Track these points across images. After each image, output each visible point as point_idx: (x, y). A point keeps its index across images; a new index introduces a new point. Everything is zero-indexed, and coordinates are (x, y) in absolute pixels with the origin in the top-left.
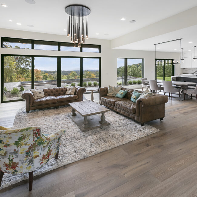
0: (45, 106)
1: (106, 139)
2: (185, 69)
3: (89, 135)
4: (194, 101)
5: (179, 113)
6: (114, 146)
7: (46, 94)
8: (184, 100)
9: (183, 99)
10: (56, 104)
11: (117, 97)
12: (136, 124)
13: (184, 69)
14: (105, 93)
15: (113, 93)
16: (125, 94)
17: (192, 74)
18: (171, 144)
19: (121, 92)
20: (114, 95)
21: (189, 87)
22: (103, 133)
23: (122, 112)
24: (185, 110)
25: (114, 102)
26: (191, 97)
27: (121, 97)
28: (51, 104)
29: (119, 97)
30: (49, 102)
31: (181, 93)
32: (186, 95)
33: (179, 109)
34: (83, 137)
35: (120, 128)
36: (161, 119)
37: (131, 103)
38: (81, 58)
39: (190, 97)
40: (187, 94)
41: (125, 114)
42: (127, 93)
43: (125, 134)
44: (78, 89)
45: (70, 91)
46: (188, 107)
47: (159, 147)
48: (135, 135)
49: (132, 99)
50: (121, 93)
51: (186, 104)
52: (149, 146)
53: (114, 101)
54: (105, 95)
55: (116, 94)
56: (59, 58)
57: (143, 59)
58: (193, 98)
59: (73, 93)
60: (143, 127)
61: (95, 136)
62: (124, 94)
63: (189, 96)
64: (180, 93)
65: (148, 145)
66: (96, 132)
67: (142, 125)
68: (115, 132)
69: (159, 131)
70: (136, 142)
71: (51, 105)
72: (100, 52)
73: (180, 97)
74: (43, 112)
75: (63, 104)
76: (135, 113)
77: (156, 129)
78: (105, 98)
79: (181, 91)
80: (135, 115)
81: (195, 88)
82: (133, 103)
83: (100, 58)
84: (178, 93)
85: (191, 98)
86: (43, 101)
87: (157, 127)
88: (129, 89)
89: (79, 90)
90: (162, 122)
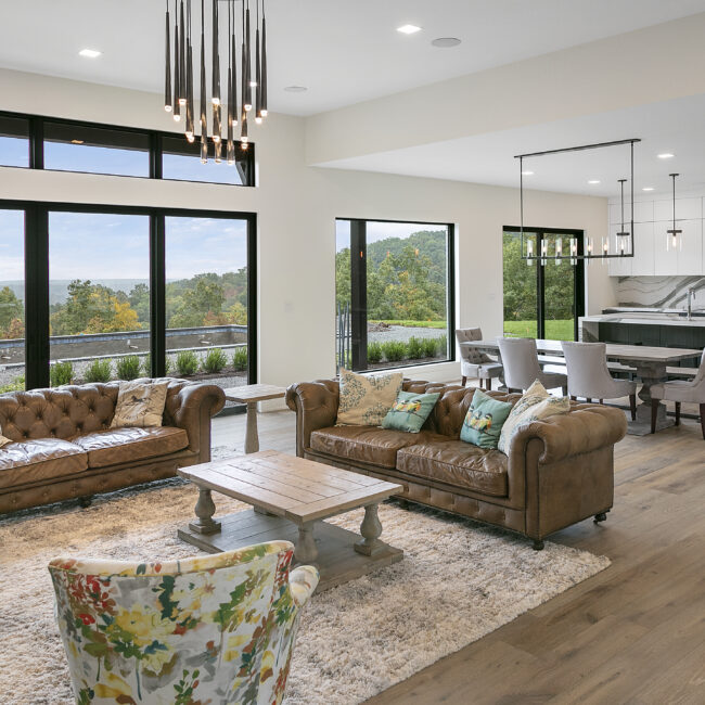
0: (27, 497)
1: (422, 614)
2: (625, 283)
3: (343, 608)
4: (689, 433)
5: (655, 488)
6: (470, 638)
7: (11, 426)
8: (653, 431)
9: (649, 428)
10: (85, 482)
11: (391, 428)
12: (511, 548)
13: (622, 279)
14: (326, 410)
15: (366, 410)
16: (430, 408)
17: (657, 305)
18: (670, 604)
19: (407, 401)
20: (373, 420)
21: (670, 370)
22: (394, 595)
23: (436, 497)
24: (670, 473)
25: (393, 453)
26: (677, 419)
27: (414, 425)
28: (59, 480)
29: (401, 429)
30: (49, 472)
31: (639, 401)
32: (659, 410)
33: (645, 471)
34: (321, 619)
35: (454, 568)
36: (600, 517)
37: (471, 450)
38: (157, 216)
39: (675, 419)
40: (662, 402)
41: (451, 507)
42: (437, 403)
43: (489, 589)
44: (185, 392)
45: (139, 408)
46: (677, 461)
47: (633, 619)
48: (527, 586)
49: (470, 432)
50: (411, 405)
51: (665, 448)
52: (596, 621)
53: (387, 445)
54: (330, 422)
55: (383, 414)
56: (37, 215)
57: (451, 227)
58: (683, 421)
59: (157, 420)
60: (542, 554)
61: (369, 610)
62: (424, 412)
63: (669, 414)
64: (633, 398)
65: (592, 619)
66: (362, 595)
67: (538, 546)
68: (444, 585)
69: (608, 563)
70: (544, 613)
71: (55, 490)
72: (251, 182)
73: (634, 418)
74: (18, 528)
75: (116, 478)
76: (506, 497)
77: (596, 560)
78: (334, 437)
79: (638, 390)
80: (506, 503)
81: (694, 376)
82: (482, 451)
83: (251, 218)
84: (625, 400)
85: (677, 423)
86: (18, 467)
87: (597, 551)
88: (441, 388)
89: (190, 400)
90: (604, 529)
